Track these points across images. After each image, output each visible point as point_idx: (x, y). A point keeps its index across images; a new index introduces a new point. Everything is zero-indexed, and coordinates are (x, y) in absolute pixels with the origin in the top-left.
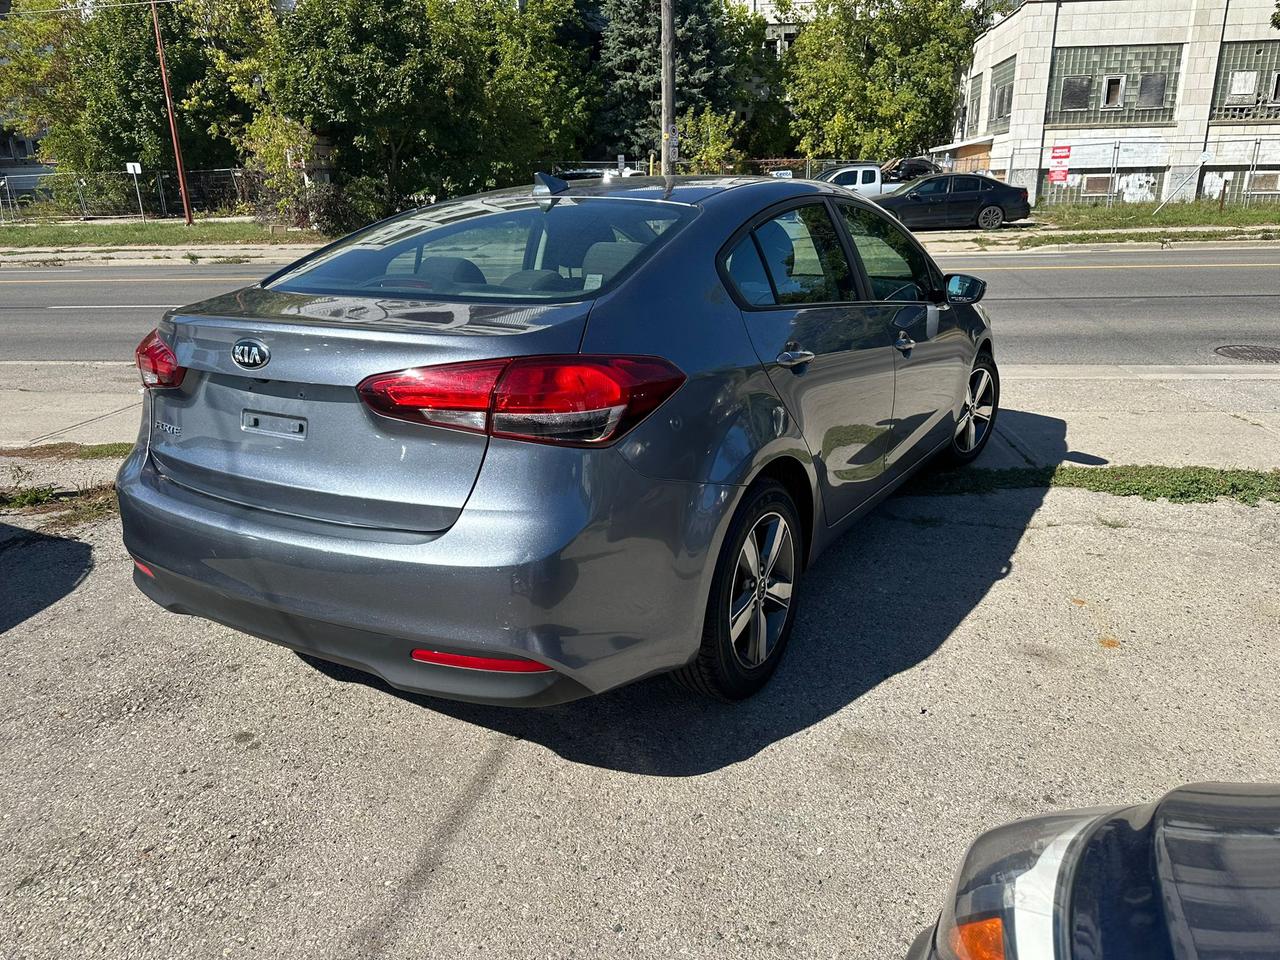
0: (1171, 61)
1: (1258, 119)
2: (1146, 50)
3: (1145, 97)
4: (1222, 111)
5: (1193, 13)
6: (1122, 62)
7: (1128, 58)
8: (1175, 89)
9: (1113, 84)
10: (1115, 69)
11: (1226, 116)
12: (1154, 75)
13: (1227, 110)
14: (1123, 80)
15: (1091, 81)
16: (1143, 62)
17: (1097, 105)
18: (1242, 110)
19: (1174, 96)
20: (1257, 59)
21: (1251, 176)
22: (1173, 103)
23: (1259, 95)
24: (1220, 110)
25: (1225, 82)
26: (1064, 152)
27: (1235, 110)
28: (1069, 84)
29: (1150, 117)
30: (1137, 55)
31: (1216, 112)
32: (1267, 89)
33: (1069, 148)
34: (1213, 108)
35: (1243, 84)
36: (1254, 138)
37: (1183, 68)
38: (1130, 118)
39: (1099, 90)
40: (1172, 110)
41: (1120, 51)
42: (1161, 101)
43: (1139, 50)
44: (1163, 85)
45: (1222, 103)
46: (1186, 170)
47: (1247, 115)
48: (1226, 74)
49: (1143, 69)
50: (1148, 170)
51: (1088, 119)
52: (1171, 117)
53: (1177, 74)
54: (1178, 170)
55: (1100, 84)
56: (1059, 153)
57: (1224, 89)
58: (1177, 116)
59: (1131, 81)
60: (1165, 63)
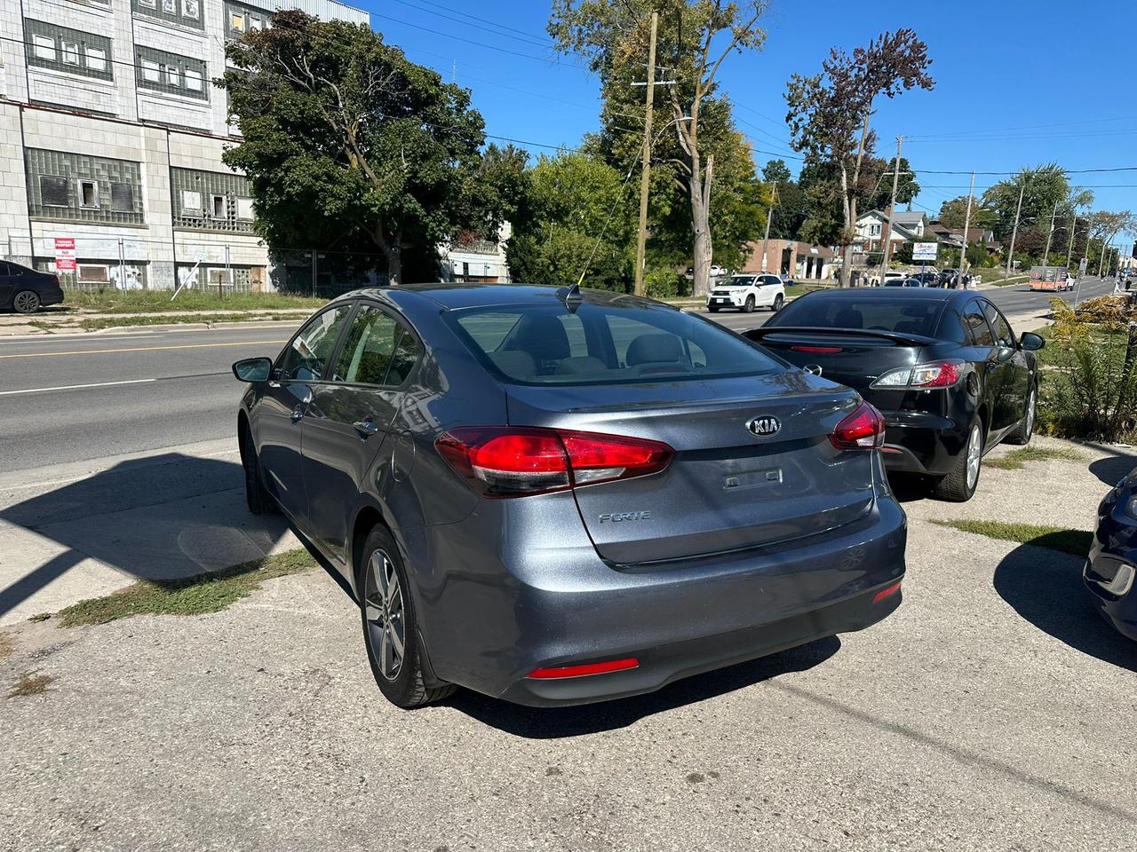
0: (133, 175)
1: (207, 229)
2: (110, 162)
3: (117, 202)
4: (181, 221)
5: (143, 140)
6: (91, 170)
7: (95, 167)
8: (141, 198)
9: (87, 187)
10: (86, 175)
11: (185, 224)
12: (121, 184)
13: (184, 219)
14: (95, 185)
15: (66, 182)
16: (109, 172)
17: (77, 204)
18: (195, 221)
19: (141, 204)
20: (197, 183)
21: (211, 271)
22: (141, 209)
23: (204, 211)
24: (179, 218)
25: (178, 197)
26: (68, 244)
27: (190, 220)
28: (45, 183)
29: (125, 219)
30: (103, 165)
31: (176, 220)
32: (209, 207)
33: (73, 240)
34: (173, 217)
35: (192, 201)
36: (224, 244)
37: (144, 182)
38: (108, 218)
39: (75, 190)
40: (142, 215)
41: (87, 159)
42: (131, 207)
43: (105, 162)
44: (130, 195)
45: (179, 213)
46: (163, 265)
47: (199, 225)
48: (178, 192)
49: (110, 178)
50: (132, 263)
51: (71, 215)
52: (142, 221)
53: (140, 186)
54: (157, 264)
55: (75, 186)
56: (62, 244)
57: (178, 202)
58: (147, 220)
59: (103, 188)
60: (128, 176)
